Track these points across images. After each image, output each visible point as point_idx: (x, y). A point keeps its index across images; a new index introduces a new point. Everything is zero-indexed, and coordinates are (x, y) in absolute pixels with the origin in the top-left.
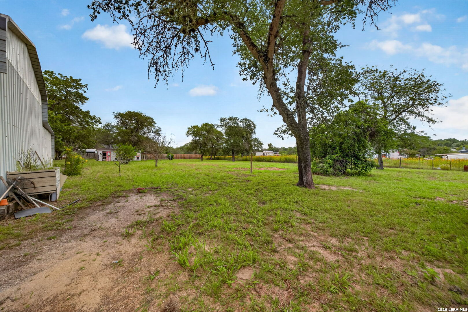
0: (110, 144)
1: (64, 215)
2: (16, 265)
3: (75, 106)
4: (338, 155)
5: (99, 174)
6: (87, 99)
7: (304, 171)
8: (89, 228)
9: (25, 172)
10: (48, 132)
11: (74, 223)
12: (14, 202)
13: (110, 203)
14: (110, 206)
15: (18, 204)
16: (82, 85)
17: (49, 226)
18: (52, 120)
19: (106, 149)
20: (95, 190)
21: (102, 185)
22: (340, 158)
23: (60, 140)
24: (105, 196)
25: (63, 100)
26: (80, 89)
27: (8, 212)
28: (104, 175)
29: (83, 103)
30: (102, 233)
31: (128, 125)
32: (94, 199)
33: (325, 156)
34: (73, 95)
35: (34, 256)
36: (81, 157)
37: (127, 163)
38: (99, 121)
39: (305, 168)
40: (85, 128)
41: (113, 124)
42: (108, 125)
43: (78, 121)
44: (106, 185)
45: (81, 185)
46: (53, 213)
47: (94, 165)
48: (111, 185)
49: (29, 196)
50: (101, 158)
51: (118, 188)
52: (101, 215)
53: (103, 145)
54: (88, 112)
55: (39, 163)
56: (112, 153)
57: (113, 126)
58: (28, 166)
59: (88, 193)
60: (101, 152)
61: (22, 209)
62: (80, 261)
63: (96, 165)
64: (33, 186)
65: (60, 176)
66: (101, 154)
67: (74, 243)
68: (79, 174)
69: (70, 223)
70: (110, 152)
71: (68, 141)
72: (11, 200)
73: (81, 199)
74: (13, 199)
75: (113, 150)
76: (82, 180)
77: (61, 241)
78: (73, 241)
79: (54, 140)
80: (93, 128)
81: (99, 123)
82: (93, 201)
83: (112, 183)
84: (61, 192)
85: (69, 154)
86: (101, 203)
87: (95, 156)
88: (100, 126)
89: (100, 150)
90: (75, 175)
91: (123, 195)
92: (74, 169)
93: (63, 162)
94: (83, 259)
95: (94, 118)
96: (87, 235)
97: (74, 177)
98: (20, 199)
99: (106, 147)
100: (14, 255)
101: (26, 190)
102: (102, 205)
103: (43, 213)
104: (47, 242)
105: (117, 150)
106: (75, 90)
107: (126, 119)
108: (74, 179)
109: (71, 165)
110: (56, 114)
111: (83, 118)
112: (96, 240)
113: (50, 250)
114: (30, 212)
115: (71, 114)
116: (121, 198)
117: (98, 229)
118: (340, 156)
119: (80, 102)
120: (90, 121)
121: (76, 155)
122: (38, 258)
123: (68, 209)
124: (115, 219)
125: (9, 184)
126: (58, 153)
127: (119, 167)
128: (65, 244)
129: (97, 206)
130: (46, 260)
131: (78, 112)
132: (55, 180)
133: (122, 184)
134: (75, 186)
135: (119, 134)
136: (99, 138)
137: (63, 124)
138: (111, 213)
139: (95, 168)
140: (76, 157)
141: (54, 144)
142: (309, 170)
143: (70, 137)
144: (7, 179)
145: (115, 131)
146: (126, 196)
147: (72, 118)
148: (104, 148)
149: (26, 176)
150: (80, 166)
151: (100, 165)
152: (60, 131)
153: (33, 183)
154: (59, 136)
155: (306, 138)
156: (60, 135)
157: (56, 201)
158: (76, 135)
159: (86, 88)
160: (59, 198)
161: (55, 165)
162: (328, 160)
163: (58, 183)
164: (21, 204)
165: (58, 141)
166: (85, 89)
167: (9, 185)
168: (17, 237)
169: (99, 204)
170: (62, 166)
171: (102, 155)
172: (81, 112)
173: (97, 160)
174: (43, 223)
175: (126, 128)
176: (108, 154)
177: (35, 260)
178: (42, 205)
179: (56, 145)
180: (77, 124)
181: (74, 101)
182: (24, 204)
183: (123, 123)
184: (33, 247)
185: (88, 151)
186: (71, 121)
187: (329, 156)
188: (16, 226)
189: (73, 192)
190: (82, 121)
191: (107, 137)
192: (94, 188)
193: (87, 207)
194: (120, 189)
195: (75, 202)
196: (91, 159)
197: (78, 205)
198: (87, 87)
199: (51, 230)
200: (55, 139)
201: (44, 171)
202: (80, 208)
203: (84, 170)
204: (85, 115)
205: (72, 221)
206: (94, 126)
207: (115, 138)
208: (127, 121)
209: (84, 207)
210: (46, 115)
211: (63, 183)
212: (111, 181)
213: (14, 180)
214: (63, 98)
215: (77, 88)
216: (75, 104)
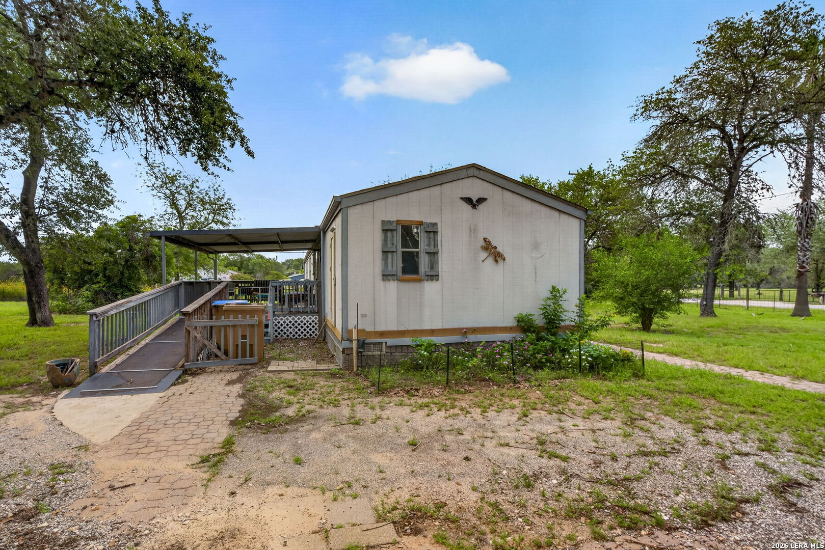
4: (101, 285)
7: (36, 306)
22: (104, 289)
33: (80, 287)
39: (39, 303)
118: (104, 287)
142: (44, 305)
155: (38, 266)
162: (85, 292)
187: (87, 286)
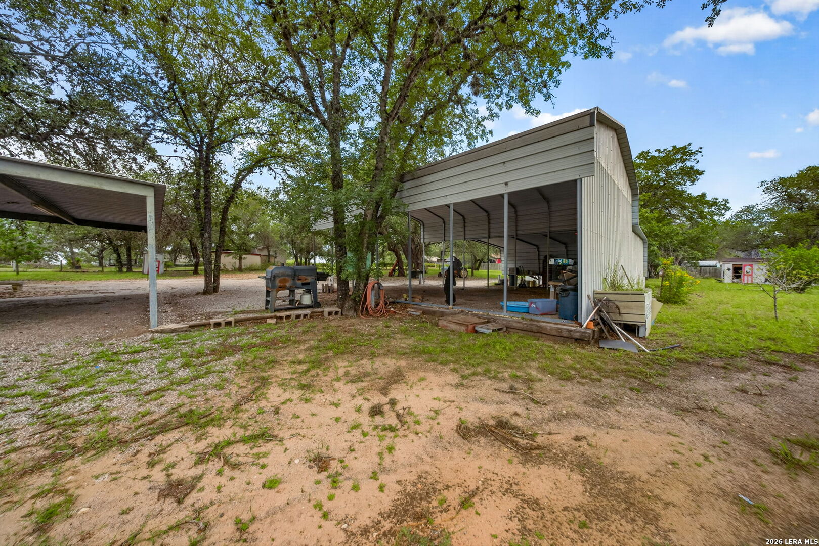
0: (753, 248)
1: (654, 363)
2: (595, 403)
3: (679, 191)
5: (721, 307)
6: (701, 173)
8: (692, 400)
9: (611, 292)
10: (638, 239)
11: (669, 381)
12: (600, 327)
13: (745, 370)
14: (742, 375)
15: (603, 331)
16: (693, 151)
17: (634, 372)
18: (644, 220)
19: (743, 259)
20: (710, 336)
21: (728, 329)
23: (656, 248)
24: (733, 352)
25: (661, 187)
26: (689, 160)
27: (593, 338)
28: (733, 310)
29: (693, 181)
30: (720, 421)
31: (807, 200)
32: (706, 351)
34: (677, 175)
35: (613, 403)
36: (687, 275)
37: (801, 290)
38: (725, 206)
40: (697, 224)
41: (760, 207)
42: (748, 210)
43: (684, 215)
44: (738, 331)
45: (684, 322)
46: (639, 353)
47: (712, 290)
48: (750, 333)
49: (615, 323)
50: (728, 277)
51: (768, 343)
52: (720, 387)
53: (734, 251)
54: (703, 195)
55: (625, 281)
56: (755, 266)
57: (760, 211)
58: (614, 286)
59: (697, 338)
60: (730, 266)
61: (606, 338)
62: (672, 448)
63: (718, 290)
64: (618, 312)
65: (652, 303)
66: (729, 270)
67: (666, 413)
68: (684, 303)
69: (662, 379)
70: (751, 266)
71: (667, 250)
72: (597, 324)
73: (682, 345)
74: (599, 324)
75: (759, 260)
76: (688, 313)
77: (647, 401)
78: (663, 409)
79: (646, 249)
80: (714, 221)
81: (726, 210)
82: (704, 355)
83: (751, 330)
84: (653, 327)
85: (668, 268)
86: (722, 364)
87: (716, 274)
88: (728, 215)
89: (729, 261)
90: (676, 303)
91: (782, 363)
92: (675, 294)
93: (658, 282)
94: (677, 449)
95: (714, 203)
96: (687, 410)
97: (674, 306)
98: (604, 325)
99: (741, 255)
100: (595, 391)
101: (611, 314)
102: (725, 368)
103: (628, 350)
104: (629, 392)
105: (769, 260)
106: (681, 165)
107: (800, 188)
108: (674, 310)
109: (670, 288)
110: (651, 212)
111: (694, 207)
112: (705, 429)
113: (631, 406)
114: (614, 344)
115: (674, 204)
116: (773, 368)
117: (711, 410)
119: (688, 183)
120: (706, 210)
121: (678, 271)
122: (618, 408)
123: (661, 356)
124: (754, 408)
125: (596, 305)
126: (652, 269)
127: (775, 298)
128: (652, 408)
129: (712, 365)
130: (626, 417)
131: (685, 199)
132: (643, 308)
133: (780, 336)
134: (675, 322)
135: (777, 226)
136: (724, 240)
137: (661, 225)
138: (744, 391)
139: (715, 296)
140: (679, 274)
141: (646, 255)
143: (671, 242)
144: (594, 298)
145: (767, 219)
146: (790, 367)
147: (674, 212)
148: (737, 258)
149: (611, 297)
150: (685, 289)
151: (726, 290)
152: (656, 235)
153: (617, 307)
154: (654, 243)
156: (656, 241)
157: (644, 338)
158: (681, 238)
159: (699, 154)
160: (649, 335)
161: (647, 286)
163: (648, 312)
164: (605, 331)
165: (653, 251)
166: (698, 157)
167: (596, 307)
168: (599, 370)
169: (717, 363)
170: (657, 287)
171: (732, 271)
172: (690, 198)
173: (720, 281)
174: (627, 364)
175: (800, 209)
176: (747, 269)
177: (613, 410)
178: (628, 339)
179: (649, 255)
180: (684, 219)
181: (679, 183)
182: (608, 332)
183: (790, 198)
184: (613, 390)
185: (702, 263)
186: (674, 216)
188: (599, 357)
189: (670, 331)
190: (691, 213)
191: (745, 235)
192: (709, 331)
193: (693, 363)
194: (773, 348)
195: (673, 348)
196: (707, 278)
197: (676, 354)
198: (700, 152)
199: (636, 378)
200: (649, 248)
201: (630, 292)
202: (679, 360)
203: (693, 297)
204: (696, 201)
205: (664, 376)
206: (716, 218)
207: (764, 236)
208: (803, 191)
209: (687, 360)
210: (637, 215)
211: (656, 314)
212: (748, 325)
213: (600, 300)
214: (662, 183)
215: (683, 161)
216: (680, 188)
